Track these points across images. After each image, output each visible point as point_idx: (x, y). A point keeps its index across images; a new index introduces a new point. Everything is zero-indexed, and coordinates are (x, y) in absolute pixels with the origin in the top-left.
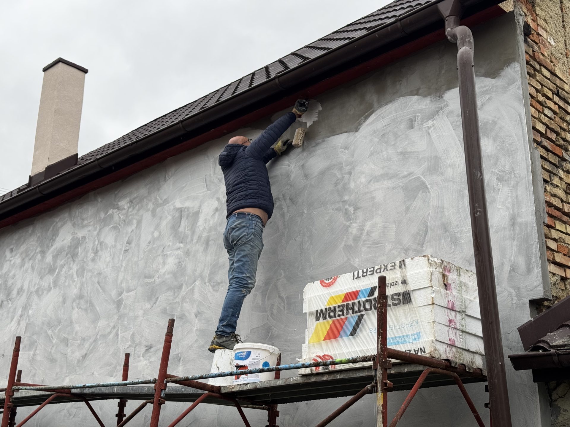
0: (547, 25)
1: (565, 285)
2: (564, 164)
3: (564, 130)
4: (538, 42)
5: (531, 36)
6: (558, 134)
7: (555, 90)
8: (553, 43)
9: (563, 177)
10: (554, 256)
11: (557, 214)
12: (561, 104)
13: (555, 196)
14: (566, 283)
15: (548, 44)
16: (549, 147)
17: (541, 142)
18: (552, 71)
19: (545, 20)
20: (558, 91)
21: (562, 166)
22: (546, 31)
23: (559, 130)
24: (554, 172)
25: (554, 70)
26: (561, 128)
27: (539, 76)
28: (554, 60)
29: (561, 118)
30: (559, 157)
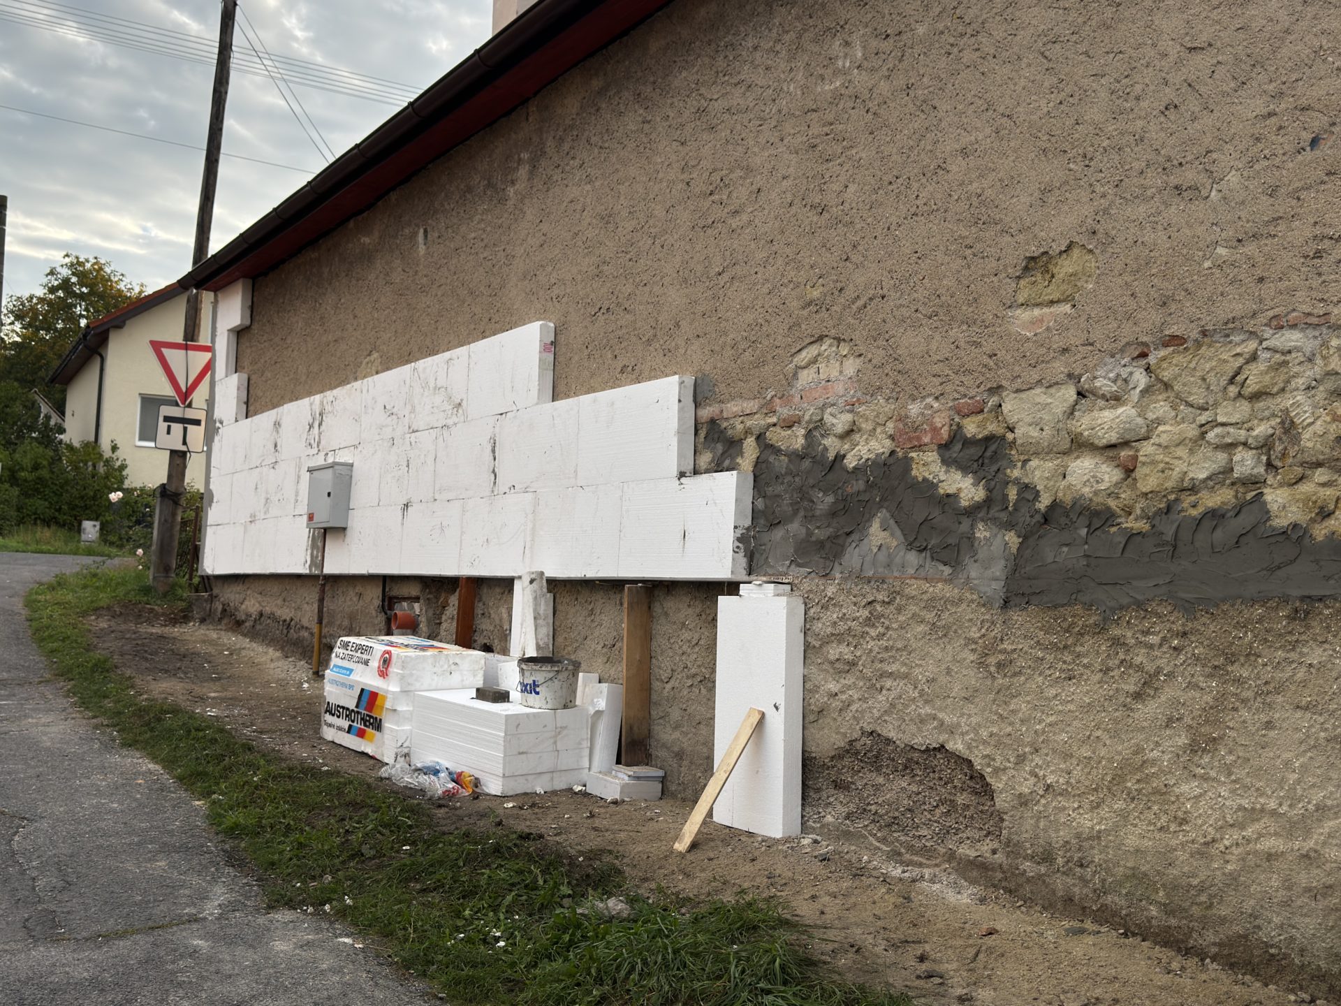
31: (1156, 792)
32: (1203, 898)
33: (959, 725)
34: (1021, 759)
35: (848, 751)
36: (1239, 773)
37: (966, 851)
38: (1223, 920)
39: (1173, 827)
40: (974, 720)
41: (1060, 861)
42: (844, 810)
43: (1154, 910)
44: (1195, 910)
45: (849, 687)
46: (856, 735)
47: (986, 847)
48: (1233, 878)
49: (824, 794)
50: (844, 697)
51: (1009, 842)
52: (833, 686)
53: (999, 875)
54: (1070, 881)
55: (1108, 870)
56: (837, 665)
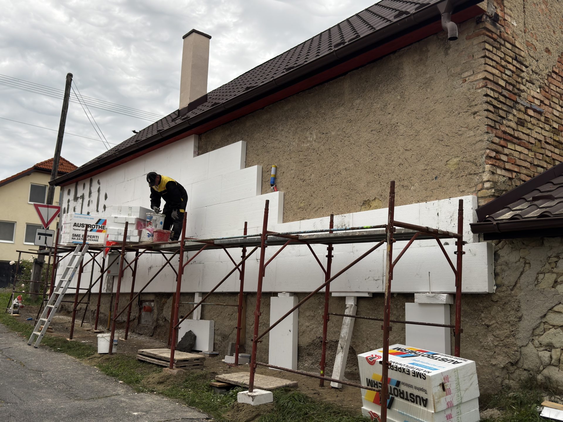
0: (511, 13)
1: (512, 182)
2: (517, 105)
3: (519, 83)
4: (504, 25)
5: (499, 22)
6: (514, 86)
7: (514, 57)
8: (515, 24)
9: (515, 114)
10: (505, 165)
11: (509, 138)
12: (518, 65)
13: (509, 127)
14: (512, 181)
15: (511, 26)
16: (507, 95)
17: (502, 92)
18: (513, 44)
19: (511, 10)
20: (516, 57)
21: (516, 107)
22: (511, 16)
23: (515, 83)
24: (510, 111)
25: (515, 43)
26: (517, 82)
27: (503, 49)
28: (515, 36)
29: (517, 75)
30: (513, 101)
35: (312, 344)
37: (348, 370)
42: (311, 362)
45: (313, 324)
46: (315, 339)
47: (353, 368)
49: (304, 358)
50: (311, 327)
52: (307, 324)
56: (309, 317)
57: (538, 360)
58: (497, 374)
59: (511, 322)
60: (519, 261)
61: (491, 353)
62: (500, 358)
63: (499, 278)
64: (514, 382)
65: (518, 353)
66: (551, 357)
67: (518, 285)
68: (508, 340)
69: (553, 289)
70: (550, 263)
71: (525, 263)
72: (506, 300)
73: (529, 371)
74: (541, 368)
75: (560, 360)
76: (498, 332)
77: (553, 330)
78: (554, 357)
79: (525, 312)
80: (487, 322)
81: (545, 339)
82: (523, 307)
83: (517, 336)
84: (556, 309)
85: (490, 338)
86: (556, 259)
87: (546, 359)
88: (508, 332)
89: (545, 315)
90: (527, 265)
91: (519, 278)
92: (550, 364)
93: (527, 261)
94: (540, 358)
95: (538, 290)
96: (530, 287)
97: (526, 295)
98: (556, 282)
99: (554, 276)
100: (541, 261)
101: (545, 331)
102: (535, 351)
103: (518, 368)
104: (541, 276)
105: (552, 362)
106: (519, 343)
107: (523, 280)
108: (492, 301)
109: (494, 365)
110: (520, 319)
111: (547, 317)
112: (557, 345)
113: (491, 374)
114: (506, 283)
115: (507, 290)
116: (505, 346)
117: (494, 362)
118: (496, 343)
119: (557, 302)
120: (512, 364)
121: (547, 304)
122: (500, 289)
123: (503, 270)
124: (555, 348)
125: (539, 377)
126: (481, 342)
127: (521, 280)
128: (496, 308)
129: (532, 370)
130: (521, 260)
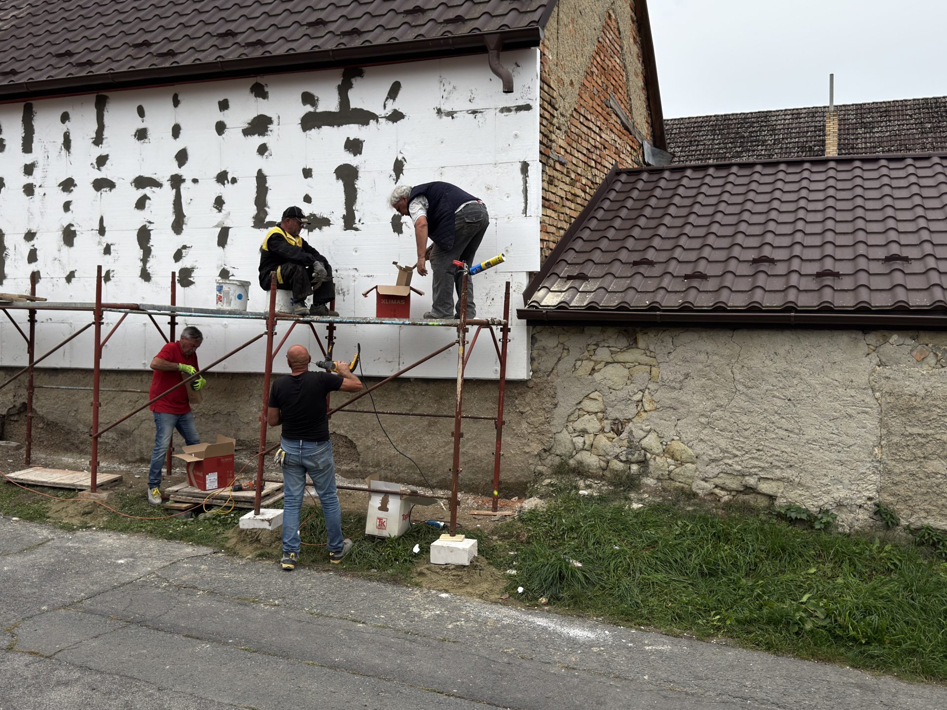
0: (549, 43)
6: (548, 138)
15: (548, 61)
18: (549, 84)
19: (549, 39)
22: (548, 49)
26: (550, 131)
30: (547, 156)
31: (417, 439)
32: (432, 470)
33: (341, 424)
34: (367, 434)
36: (443, 431)
37: (344, 467)
38: (438, 475)
39: (422, 450)
40: (348, 422)
41: (383, 466)
43: (416, 476)
44: (430, 474)
47: (354, 465)
48: (441, 462)
51: (363, 462)
53: (359, 474)
54: (386, 471)
55: (400, 466)
57: (571, 446)
58: (530, 461)
59: (547, 409)
60: (557, 346)
61: (524, 441)
62: (534, 445)
63: (536, 363)
64: (546, 468)
65: (553, 440)
66: (584, 443)
67: (555, 371)
68: (543, 427)
69: (590, 377)
70: (588, 351)
71: (564, 349)
72: (542, 387)
73: (561, 456)
74: (574, 453)
75: (592, 445)
76: (532, 419)
77: (587, 417)
78: (588, 442)
79: (561, 399)
80: (521, 409)
81: (579, 425)
82: (560, 393)
83: (551, 423)
84: (591, 396)
85: (524, 425)
86: (594, 347)
87: (581, 445)
88: (542, 419)
89: (580, 402)
90: (565, 351)
91: (556, 364)
92: (583, 449)
93: (566, 347)
94: (574, 444)
95: (575, 377)
96: (568, 374)
97: (563, 381)
98: (593, 369)
99: (592, 364)
100: (580, 348)
101: (579, 417)
102: (569, 436)
103: (551, 454)
104: (579, 363)
105: (585, 447)
106: (554, 431)
107: (561, 366)
108: (528, 387)
109: (528, 453)
110: (556, 405)
111: (582, 403)
112: (591, 431)
113: (523, 462)
114: (543, 368)
115: (544, 376)
116: (539, 433)
117: (527, 449)
118: (530, 431)
119: (593, 390)
120: (545, 451)
121: (584, 392)
122: (536, 375)
123: (539, 355)
124: (587, 433)
125: (572, 462)
126: (514, 430)
127: (558, 367)
128: (530, 395)
129: (565, 455)
130: (559, 346)
